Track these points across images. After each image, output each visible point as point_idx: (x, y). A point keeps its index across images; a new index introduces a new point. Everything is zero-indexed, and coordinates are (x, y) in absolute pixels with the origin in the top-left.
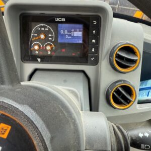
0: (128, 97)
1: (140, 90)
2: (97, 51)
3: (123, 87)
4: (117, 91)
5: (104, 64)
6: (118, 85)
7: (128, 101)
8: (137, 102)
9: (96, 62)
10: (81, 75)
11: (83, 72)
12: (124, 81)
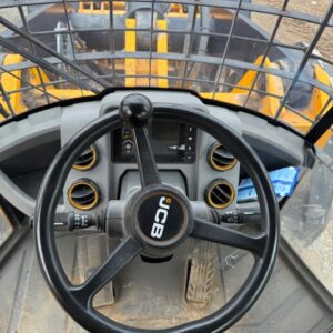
0: (227, 196)
1: (239, 190)
2: (194, 148)
3: (221, 186)
4: (215, 190)
5: (201, 162)
6: (216, 185)
7: (226, 200)
8: (235, 201)
9: (193, 161)
10: (178, 175)
11: (179, 171)
12: (223, 180)
